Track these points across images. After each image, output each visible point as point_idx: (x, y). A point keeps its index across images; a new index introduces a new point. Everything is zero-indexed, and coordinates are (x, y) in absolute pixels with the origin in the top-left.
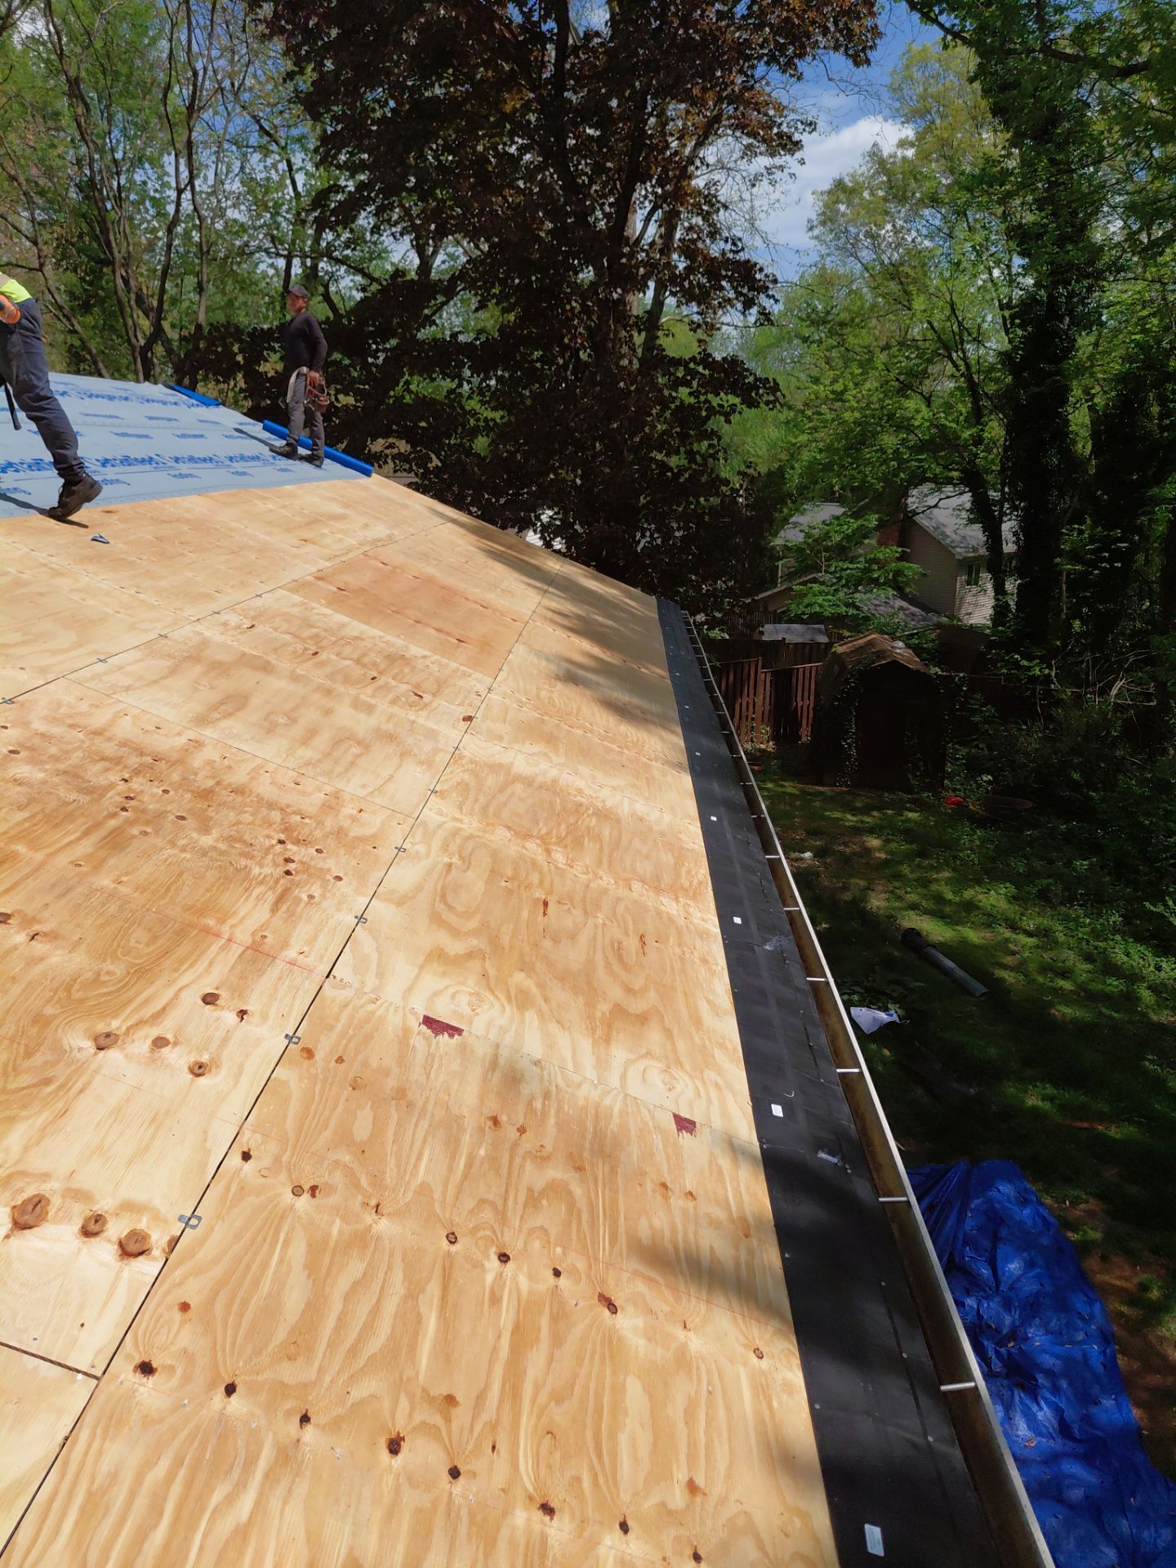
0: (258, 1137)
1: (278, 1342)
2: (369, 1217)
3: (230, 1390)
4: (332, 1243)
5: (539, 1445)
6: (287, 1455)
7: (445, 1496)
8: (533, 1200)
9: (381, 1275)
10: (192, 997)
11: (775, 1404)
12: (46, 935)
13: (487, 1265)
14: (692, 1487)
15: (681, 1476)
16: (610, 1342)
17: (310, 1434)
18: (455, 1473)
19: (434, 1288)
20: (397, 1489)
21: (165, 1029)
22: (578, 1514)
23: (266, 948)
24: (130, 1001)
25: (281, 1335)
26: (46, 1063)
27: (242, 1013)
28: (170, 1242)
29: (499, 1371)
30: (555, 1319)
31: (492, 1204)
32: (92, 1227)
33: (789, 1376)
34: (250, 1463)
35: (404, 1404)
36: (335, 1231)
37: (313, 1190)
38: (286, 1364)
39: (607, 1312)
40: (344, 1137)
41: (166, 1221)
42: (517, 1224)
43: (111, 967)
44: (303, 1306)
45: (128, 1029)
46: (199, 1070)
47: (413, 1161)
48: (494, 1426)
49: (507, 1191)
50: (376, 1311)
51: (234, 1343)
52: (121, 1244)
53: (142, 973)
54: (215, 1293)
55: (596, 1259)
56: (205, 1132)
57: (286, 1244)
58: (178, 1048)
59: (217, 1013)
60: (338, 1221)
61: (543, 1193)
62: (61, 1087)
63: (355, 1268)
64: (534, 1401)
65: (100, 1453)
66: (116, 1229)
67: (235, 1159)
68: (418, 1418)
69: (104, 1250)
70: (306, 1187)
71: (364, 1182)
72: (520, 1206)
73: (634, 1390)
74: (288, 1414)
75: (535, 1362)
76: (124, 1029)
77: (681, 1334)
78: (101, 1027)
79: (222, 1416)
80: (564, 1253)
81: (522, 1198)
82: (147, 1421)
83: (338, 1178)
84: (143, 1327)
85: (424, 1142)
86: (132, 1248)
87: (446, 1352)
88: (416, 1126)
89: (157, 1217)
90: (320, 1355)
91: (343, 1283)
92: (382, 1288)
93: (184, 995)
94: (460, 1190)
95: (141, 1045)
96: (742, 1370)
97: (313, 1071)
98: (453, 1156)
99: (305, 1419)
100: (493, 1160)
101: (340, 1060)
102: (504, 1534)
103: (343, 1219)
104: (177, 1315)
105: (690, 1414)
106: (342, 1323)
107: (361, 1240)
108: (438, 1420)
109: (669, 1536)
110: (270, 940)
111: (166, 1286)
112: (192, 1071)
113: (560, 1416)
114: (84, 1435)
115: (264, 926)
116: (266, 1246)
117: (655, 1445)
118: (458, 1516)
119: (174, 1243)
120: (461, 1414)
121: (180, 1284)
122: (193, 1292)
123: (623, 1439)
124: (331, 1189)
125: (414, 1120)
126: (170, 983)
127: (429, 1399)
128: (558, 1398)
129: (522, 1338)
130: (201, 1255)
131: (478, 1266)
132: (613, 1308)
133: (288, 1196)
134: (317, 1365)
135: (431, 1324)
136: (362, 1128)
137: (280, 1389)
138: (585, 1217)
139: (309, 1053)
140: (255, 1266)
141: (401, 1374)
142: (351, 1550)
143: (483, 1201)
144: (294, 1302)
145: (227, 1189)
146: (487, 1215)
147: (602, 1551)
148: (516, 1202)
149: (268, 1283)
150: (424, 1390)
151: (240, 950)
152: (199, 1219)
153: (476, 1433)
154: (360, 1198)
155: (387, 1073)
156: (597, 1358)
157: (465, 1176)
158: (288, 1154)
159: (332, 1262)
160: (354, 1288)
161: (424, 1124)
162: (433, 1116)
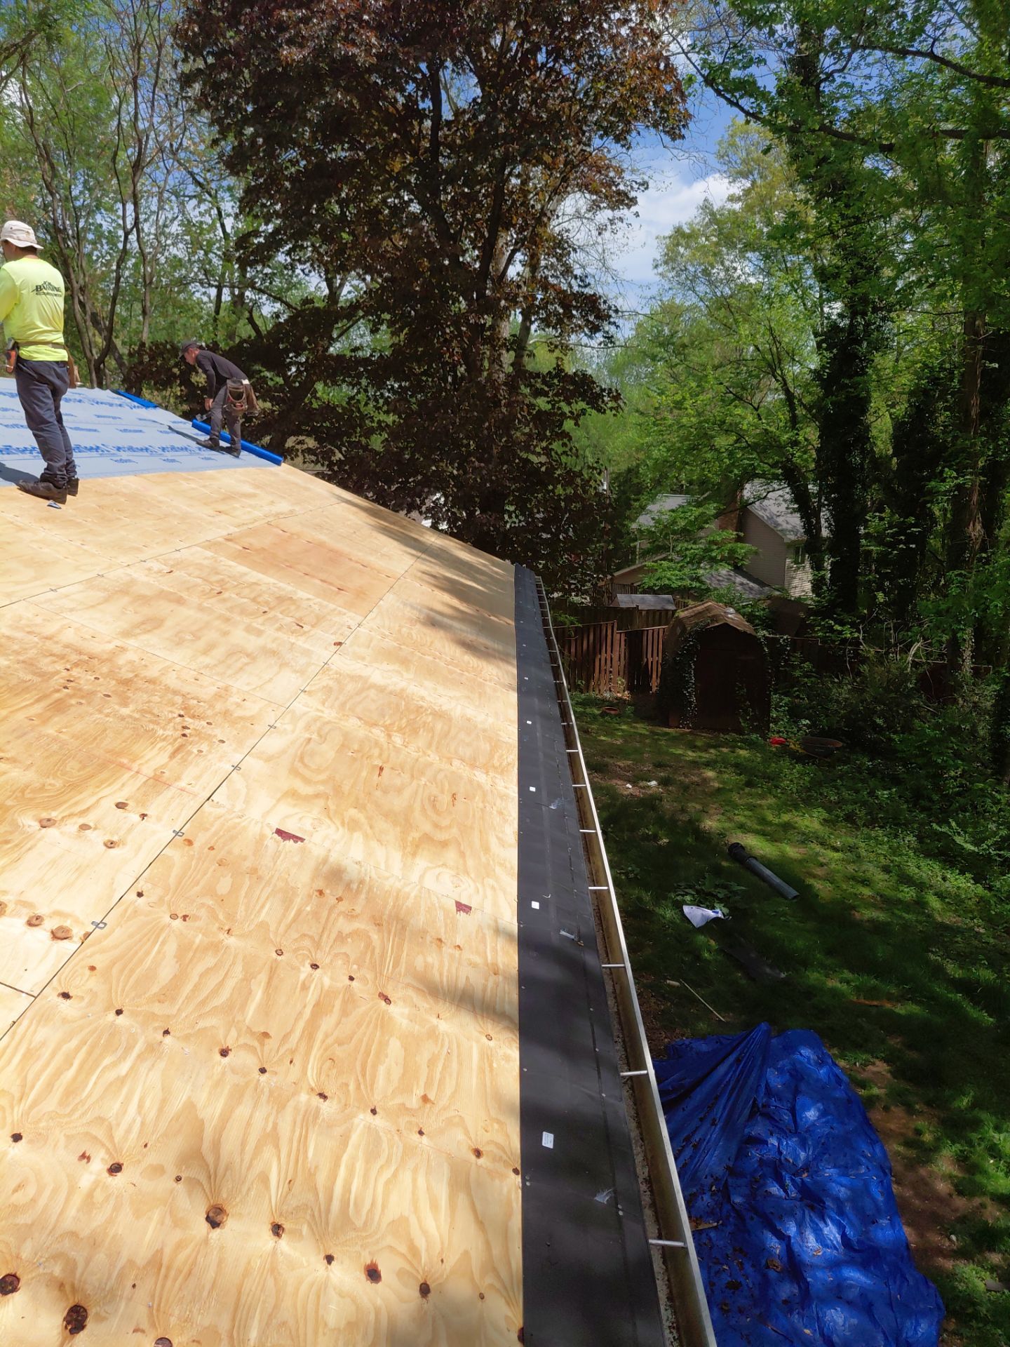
0: (149, 886)
1: (153, 993)
2: (222, 936)
3: (119, 1012)
4: (195, 947)
5: (323, 1064)
6: (152, 1049)
7: (255, 1081)
8: (341, 938)
9: (227, 967)
10: (109, 804)
11: (495, 1065)
12: (8, 759)
13: (302, 969)
14: (425, 1099)
15: (419, 1092)
16: (383, 1018)
17: (168, 1039)
18: (263, 1071)
19: (263, 977)
20: (223, 1074)
21: (89, 819)
22: (343, 1101)
23: (164, 779)
24: (65, 802)
25: (155, 989)
26: (6, 832)
27: (143, 816)
28: (85, 935)
29: (301, 1025)
30: (345, 1002)
31: (311, 938)
32: (34, 921)
33: (509, 1052)
34: (129, 1049)
35: (234, 1033)
36: (197, 941)
37: (185, 918)
38: (157, 1004)
39: (383, 1003)
40: (210, 891)
41: (83, 924)
42: (327, 949)
43: (53, 782)
44: (171, 977)
45: (63, 818)
46: (111, 845)
47: (257, 909)
48: (293, 1052)
49: (323, 931)
50: (221, 984)
51: (123, 990)
52: (52, 932)
53: (74, 787)
54: (113, 963)
55: (381, 974)
56: (113, 879)
57: (163, 943)
58: (96, 832)
59: (126, 814)
60: (200, 936)
61: (350, 935)
62: (16, 846)
63: (210, 961)
64: (323, 1041)
65: (35, 1032)
66: (50, 924)
67: (132, 896)
68: (242, 1041)
69: (41, 935)
70: (180, 915)
71: (221, 917)
72: (332, 940)
73: (395, 1047)
74: (156, 1029)
75: (327, 1023)
76: (60, 817)
77: (435, 1021)
78: (45, 815)
79: (113, 1023)
80: (359, 969)
81: (333, 936)
82: (64, 1021)
83: (203, 913)
84: (64, 975)
85: (267, 898)
86: (60, 935)
87: (266, 1008)
88: (264, 887)
89: (77, 921)
90: (180, 1002)
91: (200, 968)
92: (226, 974)
93: (103, 802)
94: (289, 927)
95: (72, 826)
96: (474, 1044)
97: (192, 853)
98: (287, 909)
99: (167, 1032)
100: (316, 914)
101: (212, 848)
102: (291, 1104)
103: (203, 934)
104: (87, 972)
105: (432, 1063)
106: (197, 987)
107: (215, 947)
108: (256, 1044)
109: (403, 1121)
110: (167, 774)
111: (80, 957)
112: (105, 845)
113: (339, 1052)
114: (25, 1023)
115: (163, 766)
116: (149, 944)
117: (404, 1075)
118: (262, 1090)
119: (87, 935)
120: (271, 1044)
121: (90, 956)
122: (98, 961)
123: (382, 1070)
124: (197, 918)
125: (261, 887)
126: (93, 794)
127: (250, 1031)
128: (340, 1043)
129: (320, 1009)
130: (105, 943)
131: (296, 969)
132: (387, 1000)
133: (167, 919)
134: (177, 1007)
135: (258, 995)
136: (224, 886)
137: (153, 1016)
138: (377, 951)
139: (190, 843)
140: (140, 954)
141: (234, 1018)
142: (189, 1097)
143: (305, 935)
144: (166, 973)
145: (126, 911)
146: (307, 943)
147: (356, 1121)
148: (328, 937)
149: (149, 962)
150: (248, 1027)
151: (145, 779)
152: (105, 924)
153: (280, 1054)
154: (217, 925)
155: (245, 859)
156: (372, 1025)
157: (294, 921)
158: (169, 897)
159: (193, 956)
160: (208, 971)
161: (269, 890)
162: (275, 885)
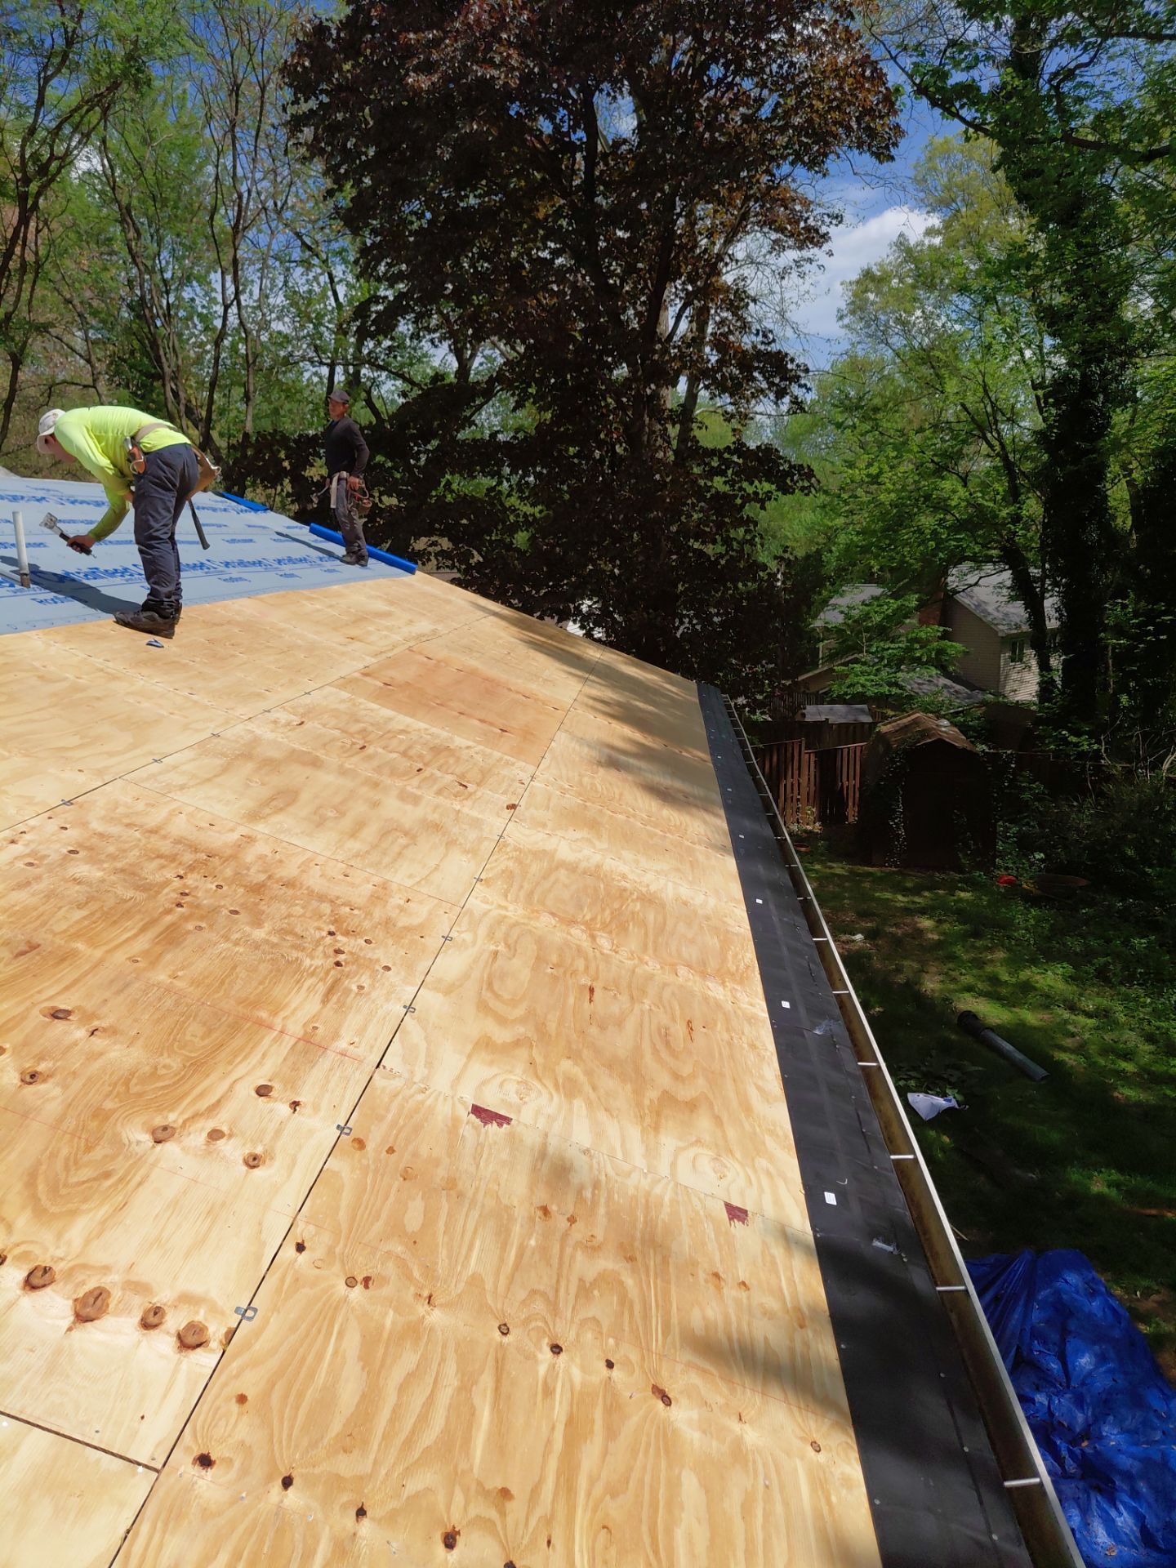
0: (312, 1228)
1: (333, 1435)
2: (422, 1309)
3: (287, 1482)
4: (385, 1335)
5: (594, 1541)
6: (343, 1549)
8: (585, 1291)
9: (435, 1367)
10: (246, 1090)
11: (834, 1499)
12: (105, 1030)
13: (540, 1356)
16: (665, 1435)
17: (366, 1527)
19: (487, 1380)
21: (220, 1121)
23: (317, 1039)
24: (186, 1094)
25: (336, 1427)
26: (106, 1156)
27: (295, 1105)
28: (227, 1334)
29: (553, 1464)
30: (608, 1411)
31: (544, 1294)
32: (152, 1320)
33: (848, 1468)
34: (307, 1557)
35: (459, 1498)
36: (388, 1323)
37: (367, 1281)
38: (341, 1456)
39: (661, 1405)
40: (396, 1228)
41: (223, 1313)
42: (569, 1315)
43: (168, 1061)
44: (357, 1399)
45: (185, 1122)
46: (253, 1162)
47: (464, 1251)
48: (549, 1521)
49: (558, 1281)
50: (431, 1399)
51: (290, 1436)
52: (179, 1337)
53: (198, 1066)
54: (272, 1384)
55: (649, 1350)
56: (260, 1224)
57: (341, 1334)
58: (233, 1140)
59: (271, 1105)
60: (391, 1312)
61: (595, 1283)
62: (121, 1180)
63: (409, 1359)
64: (589, 1494)
65: (161, 1546)
66: (175, 1321)
67: (289, 1251)
68: (473, 1512)
69: (163, 1342)
70: (360, 1278)
71: (416, 1274)
72: (572, 1297)
73: (690, 1484)
74: (344, 1507)
75: (589, 1456)
76: (180, 1121)
77: (736, 1427)
78: (159, 1121)
79: (279, 1509)
80: (617, 1344)
81: (573, 1289)
82: (206, 1514)
83: (391, 1270)
84: (202, 1418)
85: (475, 1232)
86: (190, 1341)
87: (500, 1444)
88: (467, 1216)
89: (214, 1310)
90: (375, 1447)
91: (397, 1375)
92: (436, 1381)
93: (239, 1087)
94: (511, 1279)
95: (197, 1137)
96: (799, 1463)
97: (364, 1162)
98: (504, 1247)
99: (361, 1512)
100: (543, 1250)
101: (391, 1150)
103: (396, 1311)
104: (234, 1407)
105: (747, 1510)
106: (395, 1414)
107: (414, 1331)
108: (493, 1514)
110: (320, 1032)
111: (223, 1378)
112: (246, 1163)
113: (615, 1510)
114: (144, 1528)
115: (315, 1017)
116: (321, 1337)
117: (712, 1540)
119: (231, 1334)
120: (516, 1508)
121: (237, 1376)
122: (250, 1385)
123: (679, 1534)
124: (385, 1280)
125: (465, 1209)
126: (225, 1075)
127: (483, 1492)
128: (613, 1492)
129: (576, 1430)
130: (257, 1346)
131: (531, 1357)
132: (666, 1400)
133: (342, 1287)
134: (372, 1457)
135: (485, 1416)
136: (414, 1219)
137: (336, 1483)
138: (637, 1308)
139: (360, 1144)
140: (310, 1358)
141: (456, 1467)
143: (534, 1292)
144: (349, 1394)
145: (282, 1280)
146: (539, 1306)
148: (567, 1292)
149: (323, 1375)
150: (480, 1484)
151: (293, 1041)
152: (255, 1310)
153: (531, 1529)
154: (412, 1289)
155: (437, 1163)
156: (652, 1451)
157: (517, 1266)
158: (341, 1245)
159: (385, 1354)
160: (411, 1378)
161: (475, 1214)
162: (483, 1206)
